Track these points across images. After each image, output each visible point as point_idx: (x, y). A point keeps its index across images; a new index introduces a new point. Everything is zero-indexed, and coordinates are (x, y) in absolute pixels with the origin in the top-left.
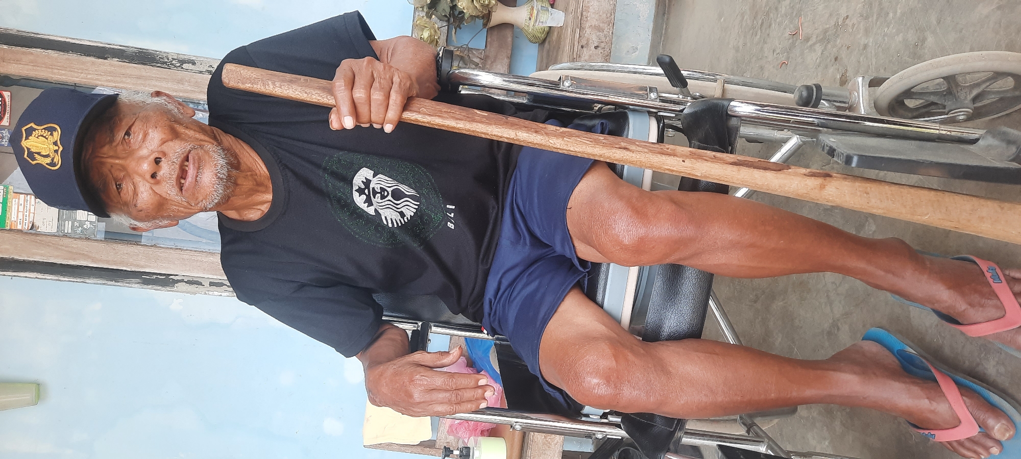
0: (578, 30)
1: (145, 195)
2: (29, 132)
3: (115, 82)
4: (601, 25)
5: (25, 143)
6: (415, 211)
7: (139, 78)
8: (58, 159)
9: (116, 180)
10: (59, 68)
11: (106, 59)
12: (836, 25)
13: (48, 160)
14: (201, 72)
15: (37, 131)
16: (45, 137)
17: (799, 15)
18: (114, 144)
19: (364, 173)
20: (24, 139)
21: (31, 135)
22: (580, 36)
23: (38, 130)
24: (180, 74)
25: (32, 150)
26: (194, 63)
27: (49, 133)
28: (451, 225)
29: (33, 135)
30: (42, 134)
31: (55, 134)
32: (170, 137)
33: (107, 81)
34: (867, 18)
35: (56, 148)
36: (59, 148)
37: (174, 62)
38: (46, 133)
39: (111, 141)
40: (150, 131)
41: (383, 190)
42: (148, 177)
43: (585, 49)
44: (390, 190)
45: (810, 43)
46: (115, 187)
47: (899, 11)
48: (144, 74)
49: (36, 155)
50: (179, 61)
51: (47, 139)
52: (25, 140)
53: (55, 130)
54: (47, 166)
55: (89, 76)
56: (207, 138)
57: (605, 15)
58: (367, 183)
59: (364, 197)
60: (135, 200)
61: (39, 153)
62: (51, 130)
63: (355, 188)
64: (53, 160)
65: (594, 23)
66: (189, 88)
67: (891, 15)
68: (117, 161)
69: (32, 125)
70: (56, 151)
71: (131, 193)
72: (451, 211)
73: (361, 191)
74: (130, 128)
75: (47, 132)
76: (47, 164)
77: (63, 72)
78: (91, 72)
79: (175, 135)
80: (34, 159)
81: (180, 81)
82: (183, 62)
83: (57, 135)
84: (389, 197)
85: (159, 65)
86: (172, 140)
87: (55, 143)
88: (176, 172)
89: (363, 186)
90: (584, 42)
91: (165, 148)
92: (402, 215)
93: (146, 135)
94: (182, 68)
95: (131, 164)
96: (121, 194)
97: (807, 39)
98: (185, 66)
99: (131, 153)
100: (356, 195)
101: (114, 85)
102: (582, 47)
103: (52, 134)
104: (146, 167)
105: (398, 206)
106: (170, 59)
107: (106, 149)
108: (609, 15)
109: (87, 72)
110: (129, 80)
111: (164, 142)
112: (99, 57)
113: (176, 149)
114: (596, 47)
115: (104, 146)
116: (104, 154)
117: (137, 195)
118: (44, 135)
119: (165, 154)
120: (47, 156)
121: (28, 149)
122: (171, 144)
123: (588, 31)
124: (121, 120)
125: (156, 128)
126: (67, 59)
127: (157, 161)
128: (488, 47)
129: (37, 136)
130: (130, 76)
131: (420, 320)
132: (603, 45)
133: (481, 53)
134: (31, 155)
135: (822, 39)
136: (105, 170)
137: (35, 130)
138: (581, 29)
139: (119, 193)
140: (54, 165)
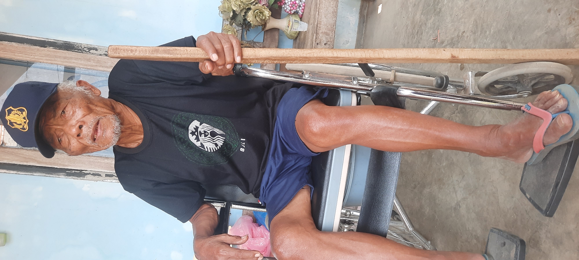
0: (315, 35)
1: (75, 144)
2: (10, 112)
3: (51, 60)
4: (328, 32)
5: (7, 118)
6: (223, 142)
7: (65, 58)
8: (26, 126)
9: (58, 137)
10: (18, 52)
11: (45, 47)
12: (458, 36)
13: (21, 127)
14: (101, 55)
15: (14, 111)
17: (438, 28)
18: (56, 118)
19: (195, 123)
20: (7, 115)
21: (11, 114)
22: (316, 38)
23: (14, 110)
24: (89, 56)
25: (12, 121)
26: (96, 50)
27: (21, 112)
28: (242, 149)
29: (12, 113)
30: (17, 113)
31: (24, 113)
32: (88, 113)
33: (47, 60)
34: (475, 33)
35: (25, 121)
36: (26, 121)
37: (85, 49)
38: (19, 112)
39: (54, 116)
40: (77, 110)
41: (205, 132)
42: (76, 136)
43: (319, 45)
44: (209, 132)
45: (443, 45)
46: (58, 140)
48: (68, 56)
49: (14, 124)
50: (88, 49)
51: (20, 115)
52: (8, 116)
53: (24, 111)
54: (21, 129)
55: (36, 57)
56: (108, 111)
57: (330, 26)
58: (197, 128)
59: (195, 137)
60: (69, 147)
61: (16, 123)
62: (22, 111)
63: (190, 132)
64: (23, 126)
65: (324, 30)
66: (94, 64)
67: (488, 33)
68: (59, 127)
69: (11, 107)
70: (25, 122)
71: (67, 143)
72: (243, 142)
73: (193, 133)
74: (65, 108)
76: (20, 128)
77: (21, 55)
78: (37, 55)
79: (91, 111)
80: (13, 126)
81: (89, 60)
82: (90, 49)
83: (25, 114)
84: (209, 136)
85: (76, 51)
86: (89, 114)
87: (24, 118)
88: (91, 134)
89: (194, 131)
90: (318, 41)
91: (84, 119)
92: (216, 145)
93: (74, 112)
94: (90, 52)
95: (66, 128)
96: (62, 144)
97: (442, 43)
98: (92, 51)
99: (66, 122)
100: (190, 136)
101: (50, 62)
102: (317, 44)
103: (22, 113)
104: (74, 130)
105: (214, 141)
106: (83, 47)
107: (52, 121)
108: (332, 26)
109: (34, 55)
110: (59, 59)
111: (84, 116)
112: (41, 47)
113: (91, 119)
114: (325, 44)
115: (51, 119)
116: (51, 123)
117: (70, 144)
118: (18, 113)
119: (84, 123)
120: (20, 124)
121: (10, 121)
122: (88, 117)
123: (321, 35)
124: (59, 104)
125: (80, 108)
126: (23, 47)
127: (80, 127)
128: (265, 42)
129: (14, 114)
130: (60, 57)
131: (225, 201)
132: (329, 43)
133: (261, 45)
134: (11, 123)
135: (450, 44)
136: (52, 132)
137: (13, 110)
138: (317, 34)
139: (60, 143)
140: (25, 129)
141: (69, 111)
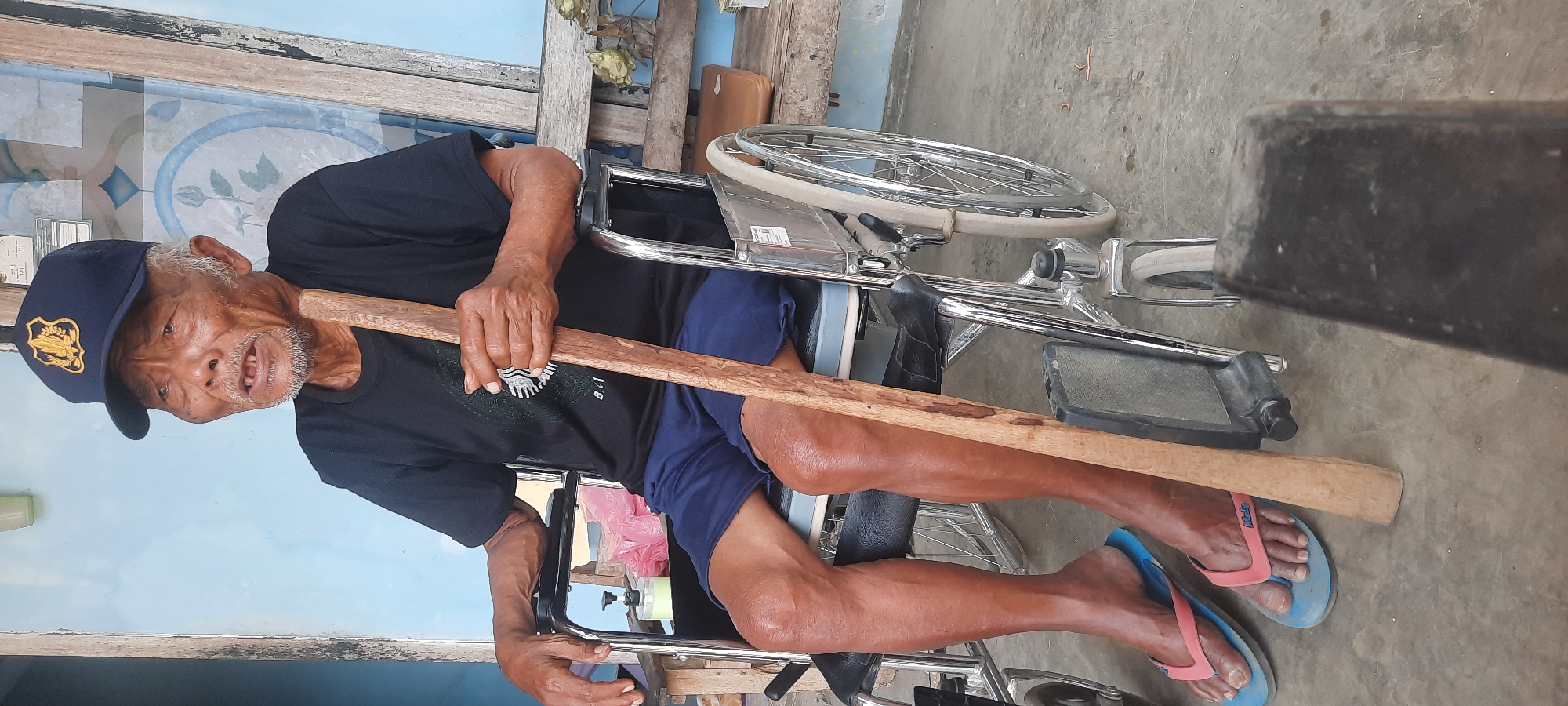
0: (786, 33)
1: (199, 399)
2: (37, 329)
3: (99, 62)
4: (820, 24)
5: (32, 342)
7: (135, 55)
8: (79, 363)
9: (159, 385)
11: (80, 26)
12: (1129, 78)
13: (67, 363)
14: (229, 47)
15: (47, 328)
16: (59, 337)
17: (1088, 42)
18: (152, 343)
20: (31, 337)
21: (40, 333)
22: (789, 41)
23: (48, 326)
24: (199, 50)
25: (43, 350)
26: (217, 33)
27: (64, 331)
28: (598, 395)
29: (43, 333)
30: (54, 332)
31: (72, 333)
32: (226, 328)
33: (89, 61)
34: (1163, 86)
35: (77, 350)
36: (79, 351)
37: (186, 31)
38: (60, 332)
39: (147, 340)
40: (199, 323)
42: (202, 385)
43: (796, 60)
45: (1098, 91)
46: (158, 394)
47: (1199, 94)
48: (144, 50)
49: (50, 357)
50: (195, 30)
51: (62, 339)
52: (33, 338)
53: (72, 327)
54: (66, 369)
55: (59, 54)
56: (273, 318)
57: (825, 10)
60: (186, 408)
61: (53, 355)
64: (73, 363)
65: (811, 21)
66: (213, 71)
67: (1190, 96)
68: (159, 364)
69: (39, 319)
70: (76, 354)
71: (180, 400)
72: (599, 383)
74: (171, 320)
75: (60, 329)
76: (66, 367)
77: (17, 47)
78: (61, 48)
79: (231, 322)
80: (48, 360)
81: (199, 61)
82: (200, 31)
83: (74, 335)
85: (162, 36)
86: (228, 331)
87: (74, 345)
88: (239, 376)
90: (794, 50)
91: (219, 344)
92: (536, 381)
93: (193, 328)
94: (200, 40)
95: (178, 367)
96: (168, 401)
97: (1095, 84)
98: (204, 37)
99: (176, 351)
101: (98, 66)
102: (793, 56)
103: (67, 333)
104: (198, 373)
106: (181, 26)
107: (142, 350)
108: (831, 10)
109: (54, 47)
110: (120, 60)
111: (217, 336)
112: (71, 25)
113: (234, 343)
114: (813, 57)
115: (137, 347)
116: (140, 356)
117: (189, 402)
118: (58, 334)
119: (220, 353)
120: (65, 358)
121: (38, 349)
122: (227, 336)
123: (801, 33)
124: (157, 309)
125: (206, 318)
126: (20, 27)
127: (212, 365)
128: (661, 19)
129: (47, 334)
130: (121, 53)
131: (566, 469)
132: (822, 54)
133: (651, 26)
134: (41, 354)
135: (1112, 91)
136: (143, 376)
137: (44, 326)
138: (792, 30)
139: (164, 400)
140: (76, 369)
141: (181, 324)
